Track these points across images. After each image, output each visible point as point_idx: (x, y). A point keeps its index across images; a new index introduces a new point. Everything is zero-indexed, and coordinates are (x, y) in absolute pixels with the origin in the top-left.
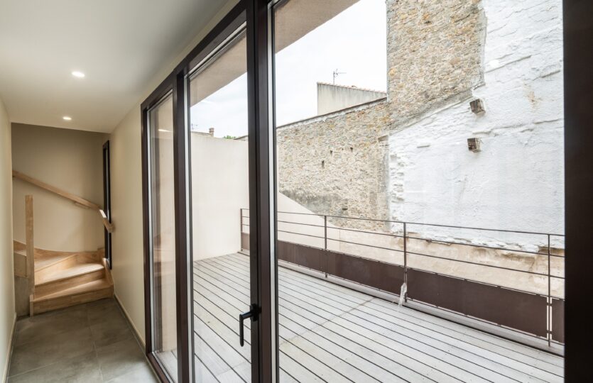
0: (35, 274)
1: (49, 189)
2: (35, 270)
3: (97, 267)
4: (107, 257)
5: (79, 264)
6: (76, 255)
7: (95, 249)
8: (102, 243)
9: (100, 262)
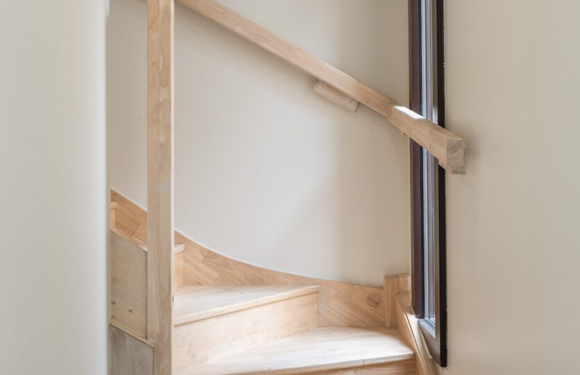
0: (175, 333)
1: (239, 30)
2: (176, 319)
3: (386, 349)
4: (420, 313)
5: (325, 325)
6: (316, 290)
7: (379, 279)
8: (403, 258)
9: (395, 329)
